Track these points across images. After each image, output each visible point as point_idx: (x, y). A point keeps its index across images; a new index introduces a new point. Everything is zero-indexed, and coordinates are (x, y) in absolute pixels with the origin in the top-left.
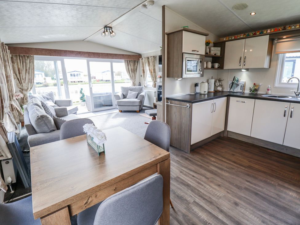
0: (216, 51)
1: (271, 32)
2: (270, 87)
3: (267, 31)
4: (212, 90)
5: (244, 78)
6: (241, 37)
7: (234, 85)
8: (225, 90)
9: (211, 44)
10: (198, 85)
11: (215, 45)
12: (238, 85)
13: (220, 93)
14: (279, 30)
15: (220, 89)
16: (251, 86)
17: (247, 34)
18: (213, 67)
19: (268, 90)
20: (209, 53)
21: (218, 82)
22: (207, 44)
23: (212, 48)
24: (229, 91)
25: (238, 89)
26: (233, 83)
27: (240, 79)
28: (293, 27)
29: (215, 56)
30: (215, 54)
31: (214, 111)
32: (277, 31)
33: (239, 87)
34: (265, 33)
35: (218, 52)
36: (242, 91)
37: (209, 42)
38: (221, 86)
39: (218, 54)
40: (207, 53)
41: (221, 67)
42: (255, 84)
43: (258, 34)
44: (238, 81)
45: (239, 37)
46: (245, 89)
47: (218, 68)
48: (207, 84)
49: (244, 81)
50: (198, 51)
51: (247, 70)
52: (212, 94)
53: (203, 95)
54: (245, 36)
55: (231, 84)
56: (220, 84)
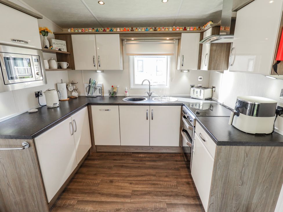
0: (60, 45)
1: (120, 31)
2: (127, 89)
3: (117, 30)
4: (65, 97)
5: (100, 80)
6: (89, 31)
7: (91, 89)
8: (82, 95)
9: (51, 35)
10: (41, 94)
11: (58, 36)
12: (95, 89)
13: (77, 100)
14: (128, 30)
15: (75, 94)
16: (110, 88)
17: (95, 29)
18: (60, 67)
19: (126, 92)
20: (50, 46)
21: (71, 86)
22: (44, 32)
23: (54, 41)
24: (86, 95)
25: (97, 93)
26: (90, 86)
27: (97, 82)
28: (140, 30)
29: (60, 52)
30: (60, 50)
31: (76, 131)
32: (126, 31)
33: (98, 90)
34: (115, 31)
35: (63, 46)
36: (101, 94)
37: (46, 31)
38: (76, 90)
39: (64, 50)
40: (46, 47)
41: (71, 67)
42: (112, 87)
43: (108, 30)
44: (95, 84)
45: (87, 31)
46: (104, 93)
47: (68, 68)
48: (55, 92)
49: (101, 83)
50: (27, 43)
51: (103, 71)
52: (67, 103)
53: (53, 110)
54: (94, 31)
55: (88, 88)
56: (75, 87)
